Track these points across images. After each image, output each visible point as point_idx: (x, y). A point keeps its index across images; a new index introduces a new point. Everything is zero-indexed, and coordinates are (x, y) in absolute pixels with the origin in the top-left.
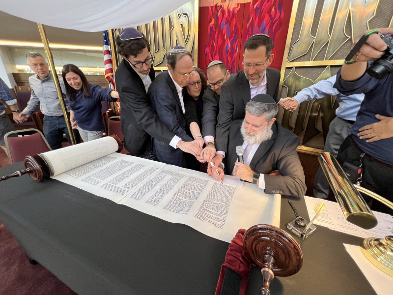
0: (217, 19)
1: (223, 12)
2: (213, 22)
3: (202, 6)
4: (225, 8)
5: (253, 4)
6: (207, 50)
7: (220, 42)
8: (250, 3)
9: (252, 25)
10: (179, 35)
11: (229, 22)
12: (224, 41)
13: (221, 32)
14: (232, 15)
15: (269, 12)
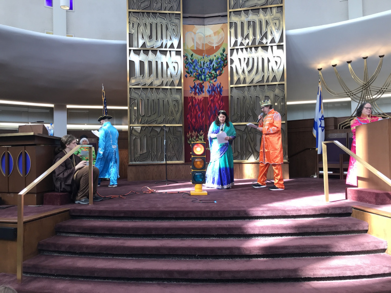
0: (192, 102)
1: (195, 99)
2: (191, 103)
3: (186, 96)
4: (197, 98)
5: (210, 98)
6: (189, 116)
7: (195, 112)
8: (208, 97)
9: (210, 106)
10: (173, 109)
11: (198, 104)
12: (197, 112)
13: (195, 108)
14: (200, 101)
15: (218, 102)
